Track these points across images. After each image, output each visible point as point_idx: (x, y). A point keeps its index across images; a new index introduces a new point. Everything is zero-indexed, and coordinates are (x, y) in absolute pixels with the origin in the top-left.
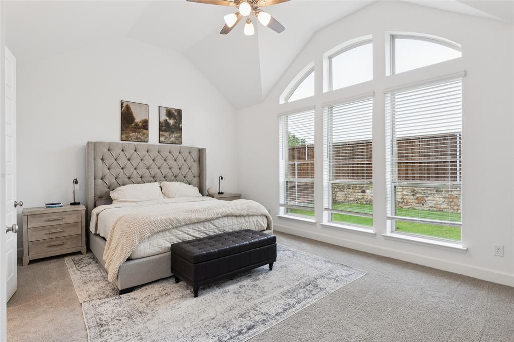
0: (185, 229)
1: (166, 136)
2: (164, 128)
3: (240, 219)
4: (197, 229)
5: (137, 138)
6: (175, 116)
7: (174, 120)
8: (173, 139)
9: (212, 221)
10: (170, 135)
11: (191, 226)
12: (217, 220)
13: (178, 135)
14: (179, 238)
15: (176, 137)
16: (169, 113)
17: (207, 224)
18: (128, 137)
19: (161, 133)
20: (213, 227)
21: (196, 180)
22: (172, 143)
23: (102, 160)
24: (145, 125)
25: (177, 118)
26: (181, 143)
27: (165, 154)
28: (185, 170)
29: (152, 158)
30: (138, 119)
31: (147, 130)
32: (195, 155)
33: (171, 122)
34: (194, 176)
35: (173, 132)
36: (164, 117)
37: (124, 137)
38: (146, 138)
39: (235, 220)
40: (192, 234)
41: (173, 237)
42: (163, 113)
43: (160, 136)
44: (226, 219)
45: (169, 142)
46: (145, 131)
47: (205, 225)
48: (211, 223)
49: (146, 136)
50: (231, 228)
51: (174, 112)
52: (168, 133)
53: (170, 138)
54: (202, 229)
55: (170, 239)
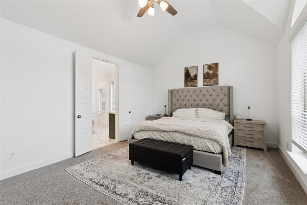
0: (154, 133)
1: (208, 81)
2: (207, 77)
3: (189, 137)
4: (160, 134)
5: (192, 85)
6: (214, 68)
7: (213, 70)
8: (212, 83)
9: (169, 133)
10: (210, 80)
11: (157, 132)
12: (172, 133)
13: (216, 79)
14: (151, 137)
15: (214, 81)
16: (210, 67)
17: (166, 134)
18: (187, 85)
19: (205, 80)
20: (169, 136)
21: (226, 108)
22: (211, 85)
23: (175, 97)
24: (196, 77)
25: (215, 69)
26: (218, 84)
27: (211, 92)
28: (218, 101)
29: (197, 95)
30: (192, 75)
31: (197, 79)
32: (225, 91)
33: (211, 72)
34: (225, 106)
35: (212, 78)
36: (206, 70)
37: (186, 85)
38: (196, 84)
39: (185, 137)
40: (157, 137)
41: (148, 135)
42: (206, 67)
43: (204, 82)
44: (177, 134)
45: (209, 84)
46: (196, 81)
47: (164, 134)
48: (168, 134)
49: (196, 83)
50: (181, 141)
51: (213, 65)
52: (209, 80)
53: (210, 82)
54: (163, 135)
55: (147, 135)
